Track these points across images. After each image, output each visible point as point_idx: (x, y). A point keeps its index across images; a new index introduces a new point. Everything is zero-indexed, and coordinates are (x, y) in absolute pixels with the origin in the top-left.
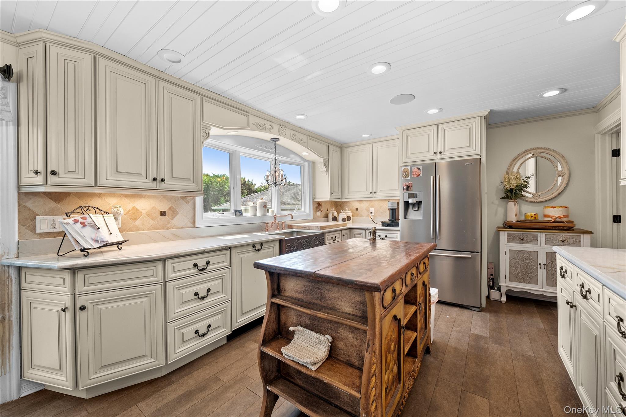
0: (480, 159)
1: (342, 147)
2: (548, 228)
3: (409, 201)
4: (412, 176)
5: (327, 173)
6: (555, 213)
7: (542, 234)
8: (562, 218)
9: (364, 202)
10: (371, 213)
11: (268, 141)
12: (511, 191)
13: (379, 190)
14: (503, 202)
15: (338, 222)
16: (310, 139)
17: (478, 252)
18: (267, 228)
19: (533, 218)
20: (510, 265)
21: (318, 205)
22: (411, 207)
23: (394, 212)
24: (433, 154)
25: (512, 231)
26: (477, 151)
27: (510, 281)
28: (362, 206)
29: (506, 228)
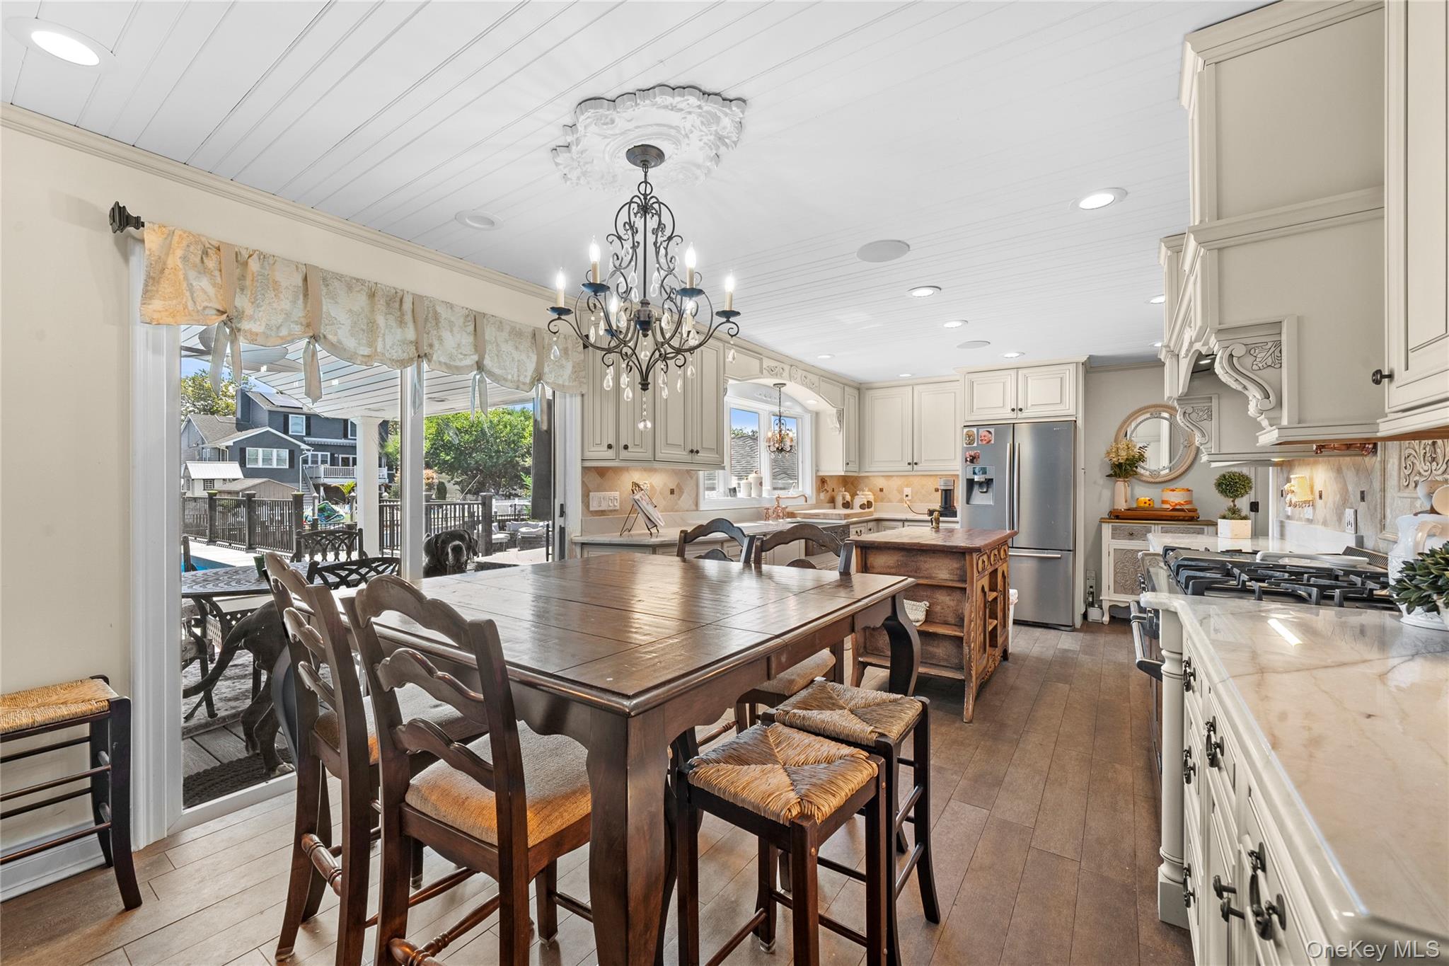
0: (1075, 421)
1: (861, 389)
2: (1164, 518)
3: (974, 479)
4: (980, 442)
5: (840, 431)
6: (1175, 498)
7: (1156, 526)
8: (1183, 504)
9: (894, 478)
10: (907, 496)
11: (769, 387)
12: (1120, 465)
13: (923, 460)
14: (1109, 482)
15: (852, 509)
16: (823, 381)
17: (1070, 551)
18: (767, 516)
19: (1147, 505)
20: (1115, 570)
21: (822, 481)
22: (976, 489)
23: (948, 495)
24: (1010, 411)
25: (1119, 524)
26: (1072, 411)
27: (1114, 592)
28: (891, 486)
29: (1112, 519)
